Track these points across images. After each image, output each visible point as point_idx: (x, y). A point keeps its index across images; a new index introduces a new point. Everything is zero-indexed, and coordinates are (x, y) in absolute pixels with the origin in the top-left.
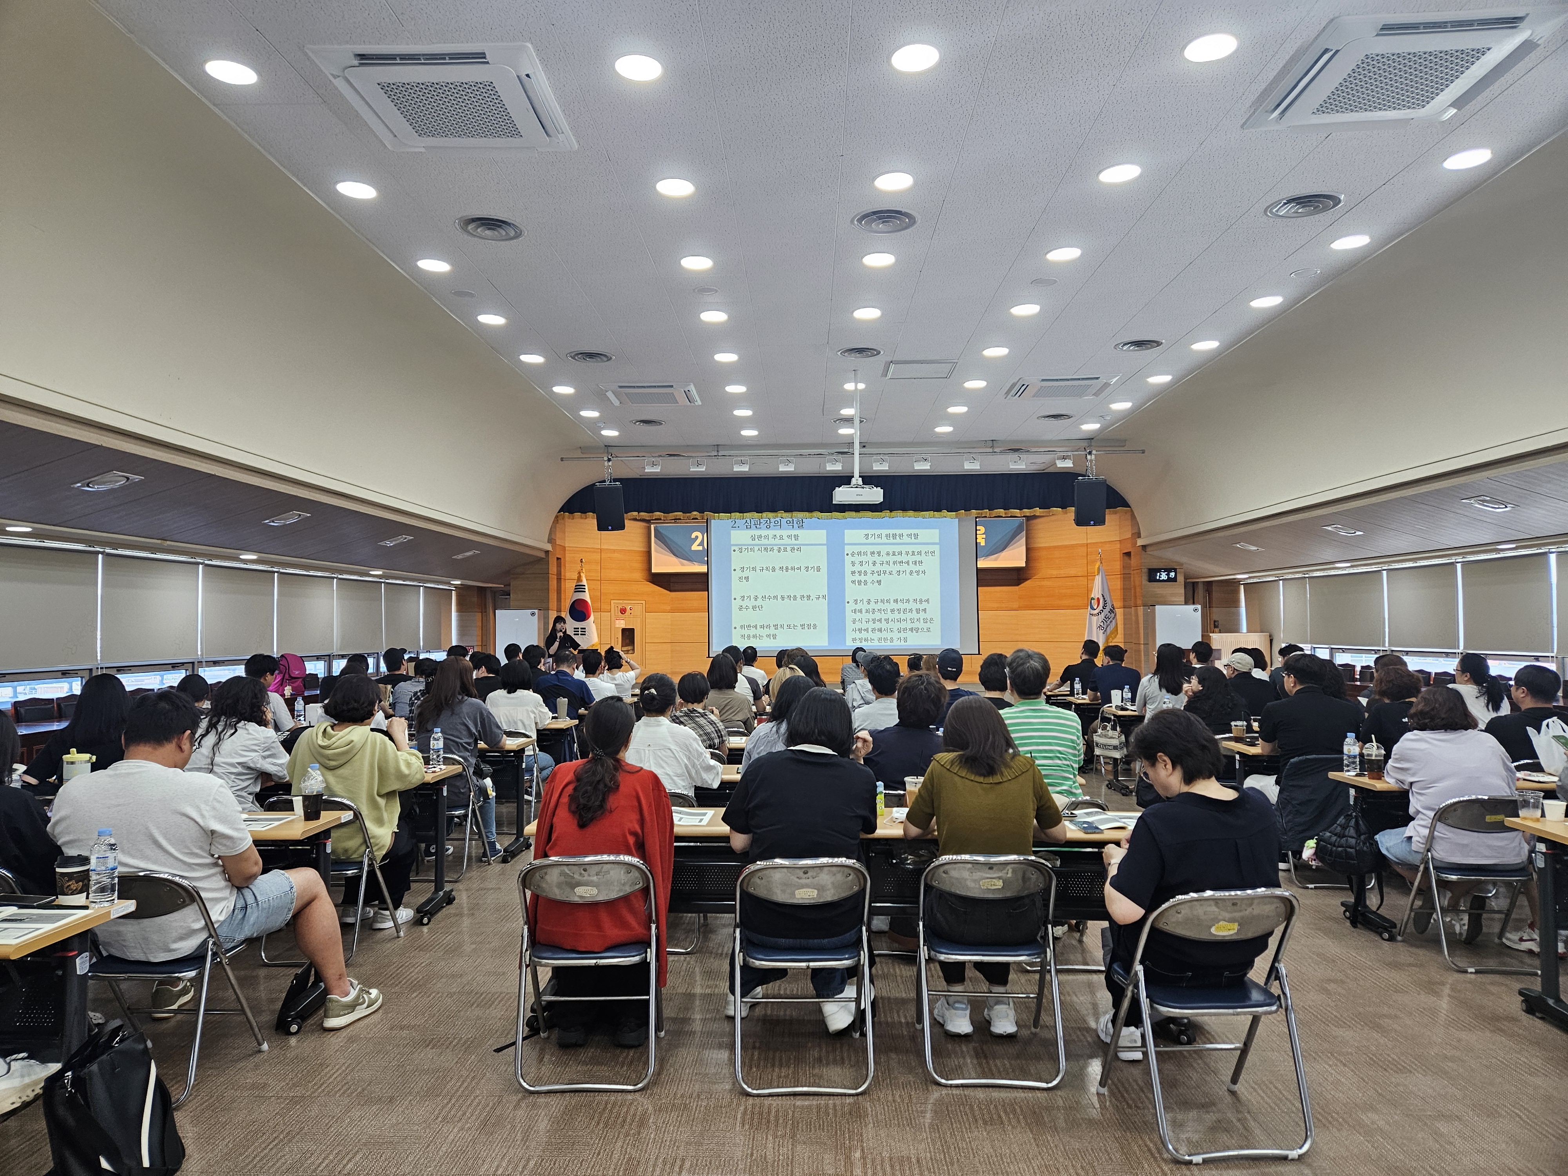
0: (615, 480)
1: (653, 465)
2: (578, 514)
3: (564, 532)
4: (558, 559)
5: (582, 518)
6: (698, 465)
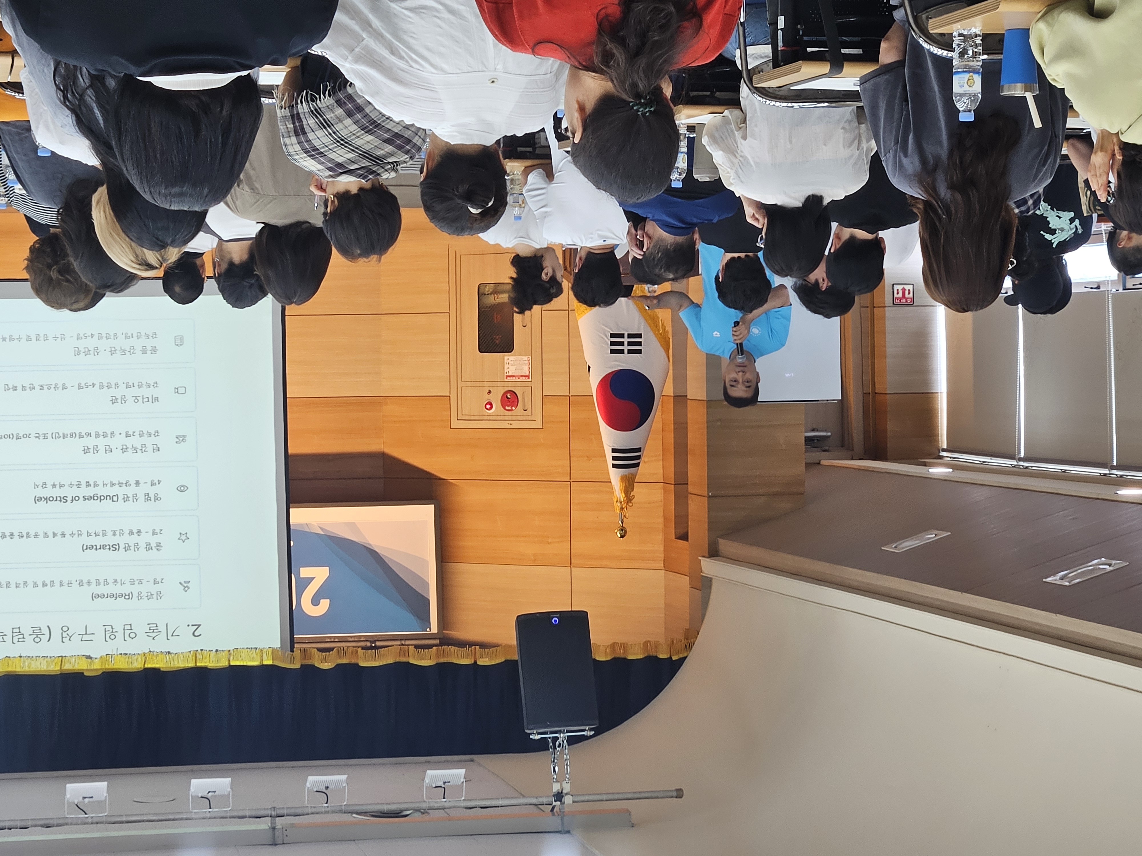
0: (542, 746)
1: (443, 789)
2: (635, 655)
3: (668, 606)
4: (684, 537)
5: (624, 646)
6: (324, 792)
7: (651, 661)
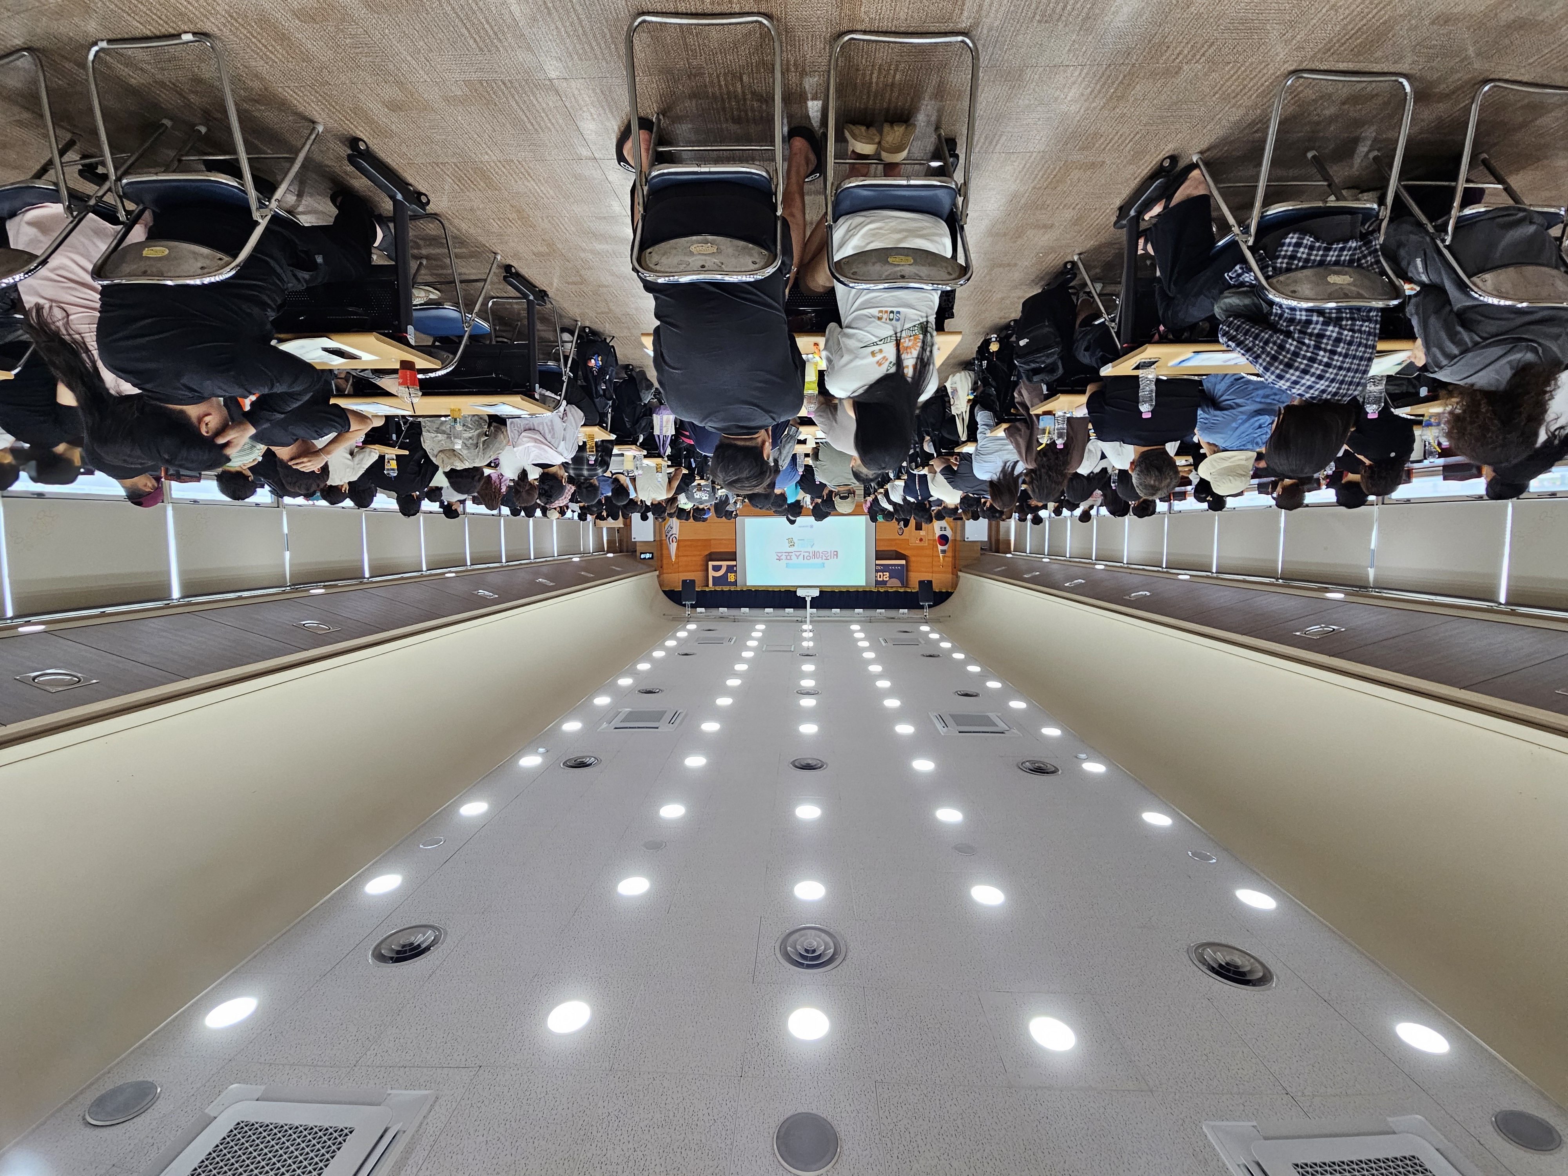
0: (924, 608)
1: (902, 615)
2: (943, 590)
3: (950, 581)
4: (954, 567)
5: (941, 588)
6: (880, 615)
7: (947, 592)
